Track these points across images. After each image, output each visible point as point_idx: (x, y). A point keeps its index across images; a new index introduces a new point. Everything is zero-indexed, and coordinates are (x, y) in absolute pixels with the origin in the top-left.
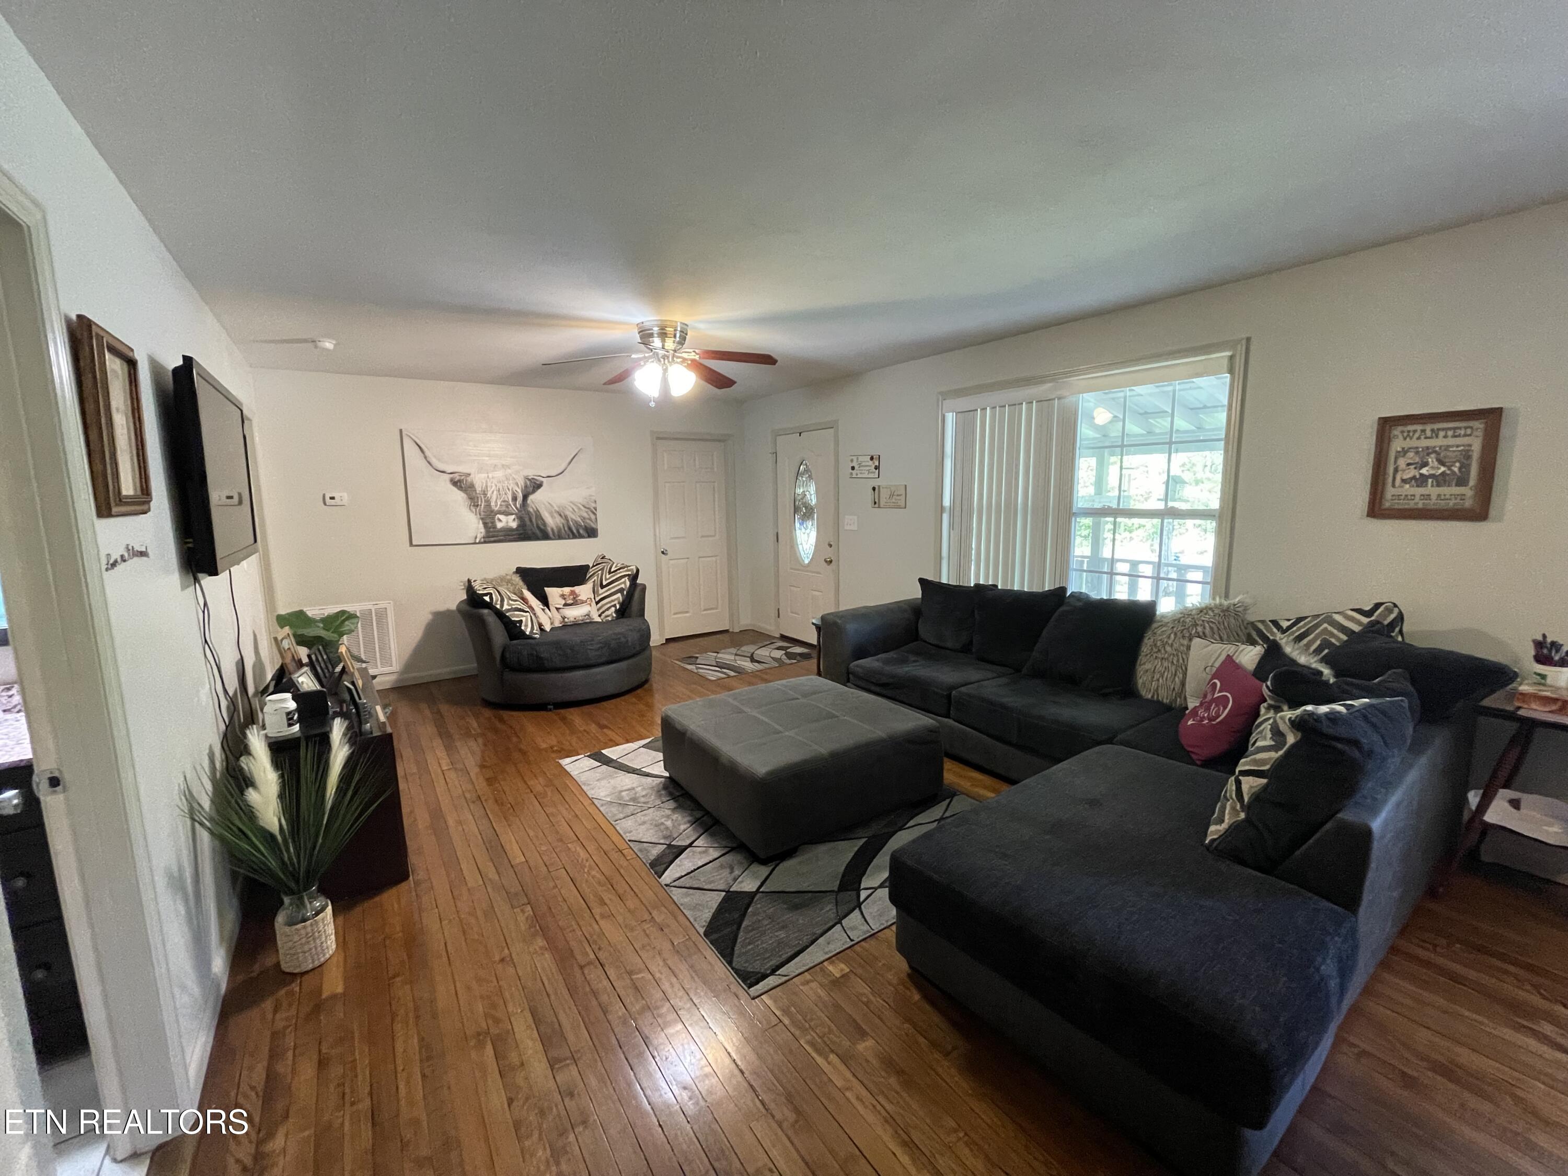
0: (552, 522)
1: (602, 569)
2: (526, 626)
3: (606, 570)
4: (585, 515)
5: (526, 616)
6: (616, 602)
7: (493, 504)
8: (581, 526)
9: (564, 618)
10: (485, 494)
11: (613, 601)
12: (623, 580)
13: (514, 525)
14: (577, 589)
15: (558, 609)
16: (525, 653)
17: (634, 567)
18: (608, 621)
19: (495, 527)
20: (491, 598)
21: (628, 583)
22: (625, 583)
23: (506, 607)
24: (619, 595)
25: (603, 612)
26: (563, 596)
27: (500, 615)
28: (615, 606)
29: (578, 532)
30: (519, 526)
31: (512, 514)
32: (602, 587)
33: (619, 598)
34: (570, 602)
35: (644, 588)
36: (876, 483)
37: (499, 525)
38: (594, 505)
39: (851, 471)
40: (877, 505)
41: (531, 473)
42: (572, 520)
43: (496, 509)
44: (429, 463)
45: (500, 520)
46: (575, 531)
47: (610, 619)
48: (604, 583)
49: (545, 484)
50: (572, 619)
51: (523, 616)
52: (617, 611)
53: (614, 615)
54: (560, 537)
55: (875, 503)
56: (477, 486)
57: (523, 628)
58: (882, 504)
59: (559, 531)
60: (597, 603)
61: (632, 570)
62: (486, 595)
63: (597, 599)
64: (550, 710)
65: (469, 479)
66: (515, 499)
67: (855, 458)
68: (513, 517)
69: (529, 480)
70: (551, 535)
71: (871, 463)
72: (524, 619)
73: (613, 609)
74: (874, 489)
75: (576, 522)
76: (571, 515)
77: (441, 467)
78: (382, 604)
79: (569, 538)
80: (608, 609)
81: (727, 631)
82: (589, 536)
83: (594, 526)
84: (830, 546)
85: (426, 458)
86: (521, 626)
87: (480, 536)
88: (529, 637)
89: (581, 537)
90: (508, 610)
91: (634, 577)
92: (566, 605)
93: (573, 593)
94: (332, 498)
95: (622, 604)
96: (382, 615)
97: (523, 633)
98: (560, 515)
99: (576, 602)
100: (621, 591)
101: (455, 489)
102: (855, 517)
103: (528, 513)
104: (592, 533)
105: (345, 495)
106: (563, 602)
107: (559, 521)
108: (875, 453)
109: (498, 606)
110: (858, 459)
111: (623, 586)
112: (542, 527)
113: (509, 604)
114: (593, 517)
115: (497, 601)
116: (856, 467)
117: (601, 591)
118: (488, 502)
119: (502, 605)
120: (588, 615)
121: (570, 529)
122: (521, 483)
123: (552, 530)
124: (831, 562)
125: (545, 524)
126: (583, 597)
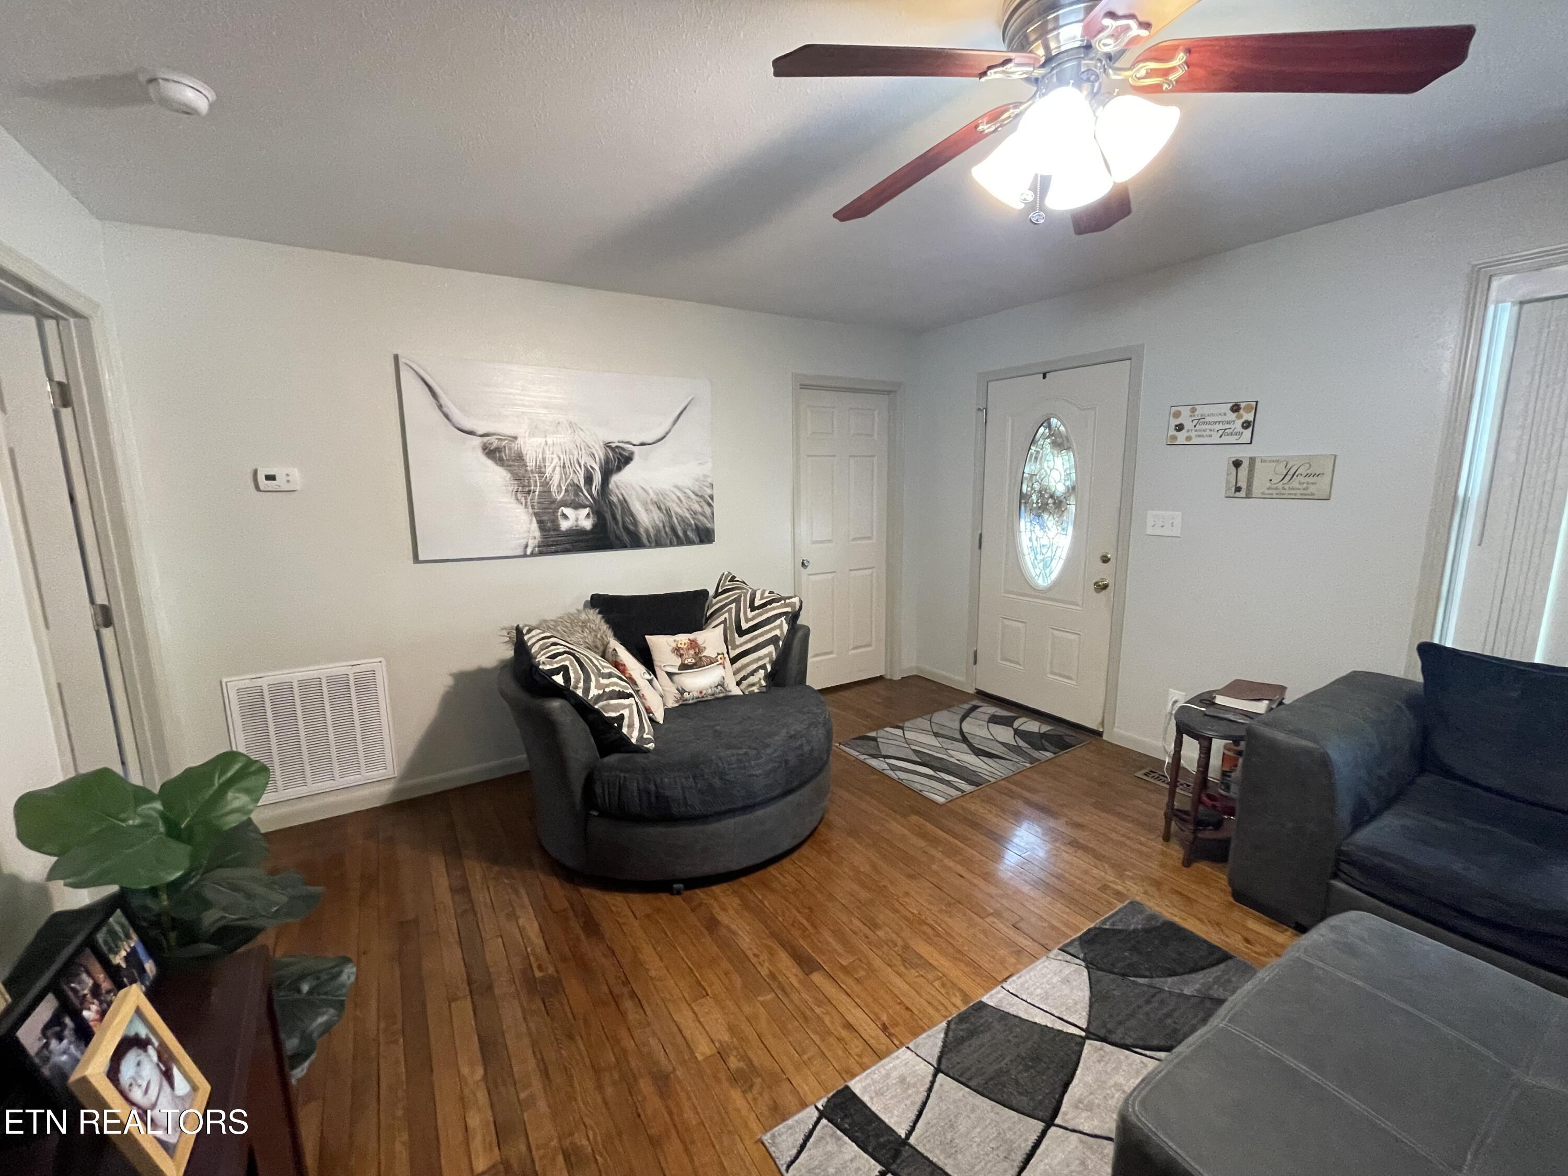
0: (646, 518)
1: (737, 601)
2: (631, 726)
3: (745, 602)
4: (697, 507)
5: (630, 706)
6: (767, 660)
7: (554, 489)
8: (690, 525)
9: (682, 691)
10: (541, 473)
11: (760, 659)
12: (778, 622)
13: (587, 524)
14: (699, 636)
15: (670, 675)
16: (633, 786)
17: (796, 600)
18: (752, 694)
19: (557, 528)
20: (567, 678)
21: (786, 627)
22: (780, 626)
23: (594, 692)
24: (771, 648)
25: (744, 678)
26: (677, 651)
27: (584, 709)
28: (763, 667)
29: (685, 532)
30: (595, 526)
31: (585, 507)
32: (741, 633)
33: (771, 653)
34: (690, 661)
35: (807, 631)
36: (1243, 453)
37: (565, 525)
38: (709, 491)
39: (1172, 432)
40: (1243, 493)
41: (615, 438)
42: (676, 513)
43: (559, 498)
44: (447, 416)
45: (565, 516)
46: (681, 534)
47: (755, 689)
48: (745, 626)
49: (636, 458)
50: (696, 694)
51: (625, 707)
52: (768, 677)
53: (764, 683)
54: (658, 544)
55: (1238, 489)
56: (527, 459)
57: (625, 730)
58: (1256, 491)
59: (658, 531)
60: (733, 661)
61: (791, 605)
62: (556, 671)
63: (733, 654)
64: (679, 893)
65: (515, 446)
66: (589, 479)
67: (1185, 411)
68: (587, 510)
69: (613, 449)
70: (645, 541)
71: (1232, 416)
72: (626, 712)
73: (762, 672)
74: (1237, 464)
75: (683, 520)
76: (675, 508)
77: (467, 424)
78: (366, 664)
79: (672, 545)
80: (752, 673)
81: (881, 678)
82: (702, 542)
83: (709, 525)
84: (1105, 560)
85: (440, 407)
86: (621, 726)
87: (532, 543)
88: (638, 750)
89: (690, 542)
90: (599, 698)
91: (793, 617)
92: (684, 667)
93: (693, 644)
94: (271, 478)
95: (774, 664)
96: (366, 683)
97: (625, 740)
98: (659, 508)
99: (699, 663)
100: (774, 640)
101: (489, 463)
102: (1179, 514)
103: (611, 503)
104: (705, 536)
105: (296, 473)
106: (678, 662)
107: (657, 516)
108: (1242, 398)
109: (579, 692)
110: (1193, 411)
111: (777, 632)
112: (631, 527)
113: (598, 686)
114: (707, 510)
115: (578, 681)
116: (1188, 425)
117: (739, 640)
118: (546, 484)
119: (587, 690)
120: (721, 684)
121: (673, 530)
122: (600, 454)
123: (647, 531)
124: (1105, 587)
125: (635, 522)
126: (710, 652)
